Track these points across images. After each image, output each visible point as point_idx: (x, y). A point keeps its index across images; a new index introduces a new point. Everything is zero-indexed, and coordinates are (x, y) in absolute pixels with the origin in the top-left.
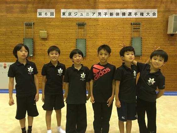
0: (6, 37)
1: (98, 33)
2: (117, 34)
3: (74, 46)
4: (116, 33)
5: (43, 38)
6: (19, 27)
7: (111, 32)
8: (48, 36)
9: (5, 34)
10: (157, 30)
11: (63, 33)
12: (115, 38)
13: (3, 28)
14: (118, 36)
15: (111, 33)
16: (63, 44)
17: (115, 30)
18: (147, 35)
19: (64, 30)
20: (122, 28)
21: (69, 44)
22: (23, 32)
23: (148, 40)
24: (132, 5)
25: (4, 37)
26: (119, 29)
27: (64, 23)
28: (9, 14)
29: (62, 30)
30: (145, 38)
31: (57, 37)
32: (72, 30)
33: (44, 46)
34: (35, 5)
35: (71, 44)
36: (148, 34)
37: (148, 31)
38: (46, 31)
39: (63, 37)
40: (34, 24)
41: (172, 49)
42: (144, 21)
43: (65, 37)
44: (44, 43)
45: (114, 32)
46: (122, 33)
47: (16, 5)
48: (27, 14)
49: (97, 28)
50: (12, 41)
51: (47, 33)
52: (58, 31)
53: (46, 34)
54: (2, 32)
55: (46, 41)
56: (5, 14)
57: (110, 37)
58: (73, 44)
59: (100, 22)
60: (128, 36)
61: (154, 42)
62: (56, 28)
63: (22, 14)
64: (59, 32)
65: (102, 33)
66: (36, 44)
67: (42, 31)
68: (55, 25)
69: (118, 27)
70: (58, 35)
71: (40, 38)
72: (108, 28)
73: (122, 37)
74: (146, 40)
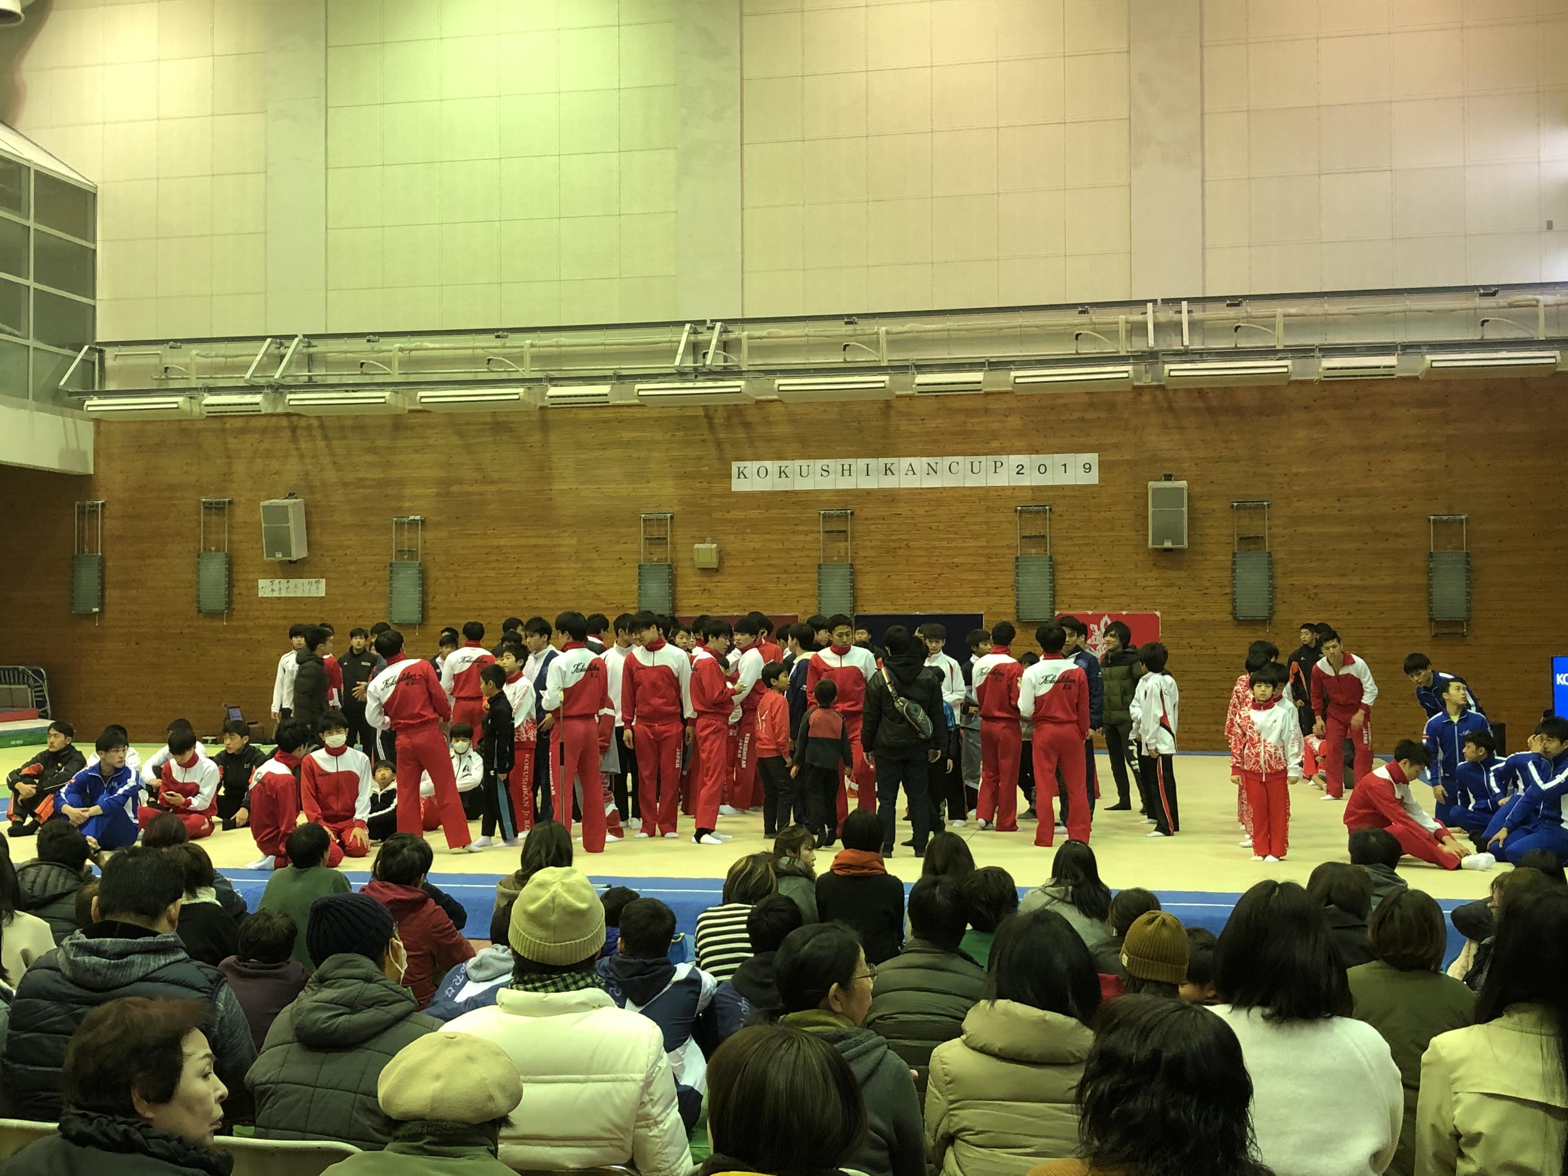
0: (580, 565)
1: (896, 545)
2: (966, 548)
3: (811, 592)
4: (961, 544)
5: (704, 569)
6: (622, 530)
7: (941, 540)
8: (721, 560)
9: (573, 558)
10: (1112, 529)
11: (774, 546)
12: (956, 560)
13: (567, 534)
14: (970, 554)
15: (944, 543)
16: (772, 586)
17: (956, 534)
18: (1077, 549)
19: (774, 537)
20: (985, 527)
21: (793, 586)
22: (634, 547)
23: (1079, 567)
24: (1019, 443)
25: (573, 566)
26: (971, 527)
27: (773, 513)
28: (588, 486)
29: (768, 536)
30: (1067, 559)
31: (749, 563)
32: (802, 538)
33: (706, 595)
34: (674, 453)
35: (800, 586)
36: (1079, 545)
37: (1079, 534)
38: (714, 546)
39: (774, 562)
40: (672, 517)
41: (1170, 601)
42: (1064, 497)
43: (780, 562)
44: (709, 586)
45: (953, 540)
46: (985, 544)
47: (610, 453)
48: (648, 485)
49: (895, 527)
50: (598, 580)
51: (720, 552)
52: (755, 541)
53: (714, 555)
54: (563, 550)
55: (715, 579)
56: (574, 487)
57: (941, 560)
58: (807, 586)
59: (900, 505)
60: (1004, 556)
61: (1102, 576)
62: (748, 530)
63: (632, 486)
64: (758, 546)
66: (681, 588)
67: (701, 546)
68: (742, 520)
69: (967, 524)
70: (754, 555)
71: (693, 567)
72: (934, 526)
73: (983, 560)
74: (1072, 569)
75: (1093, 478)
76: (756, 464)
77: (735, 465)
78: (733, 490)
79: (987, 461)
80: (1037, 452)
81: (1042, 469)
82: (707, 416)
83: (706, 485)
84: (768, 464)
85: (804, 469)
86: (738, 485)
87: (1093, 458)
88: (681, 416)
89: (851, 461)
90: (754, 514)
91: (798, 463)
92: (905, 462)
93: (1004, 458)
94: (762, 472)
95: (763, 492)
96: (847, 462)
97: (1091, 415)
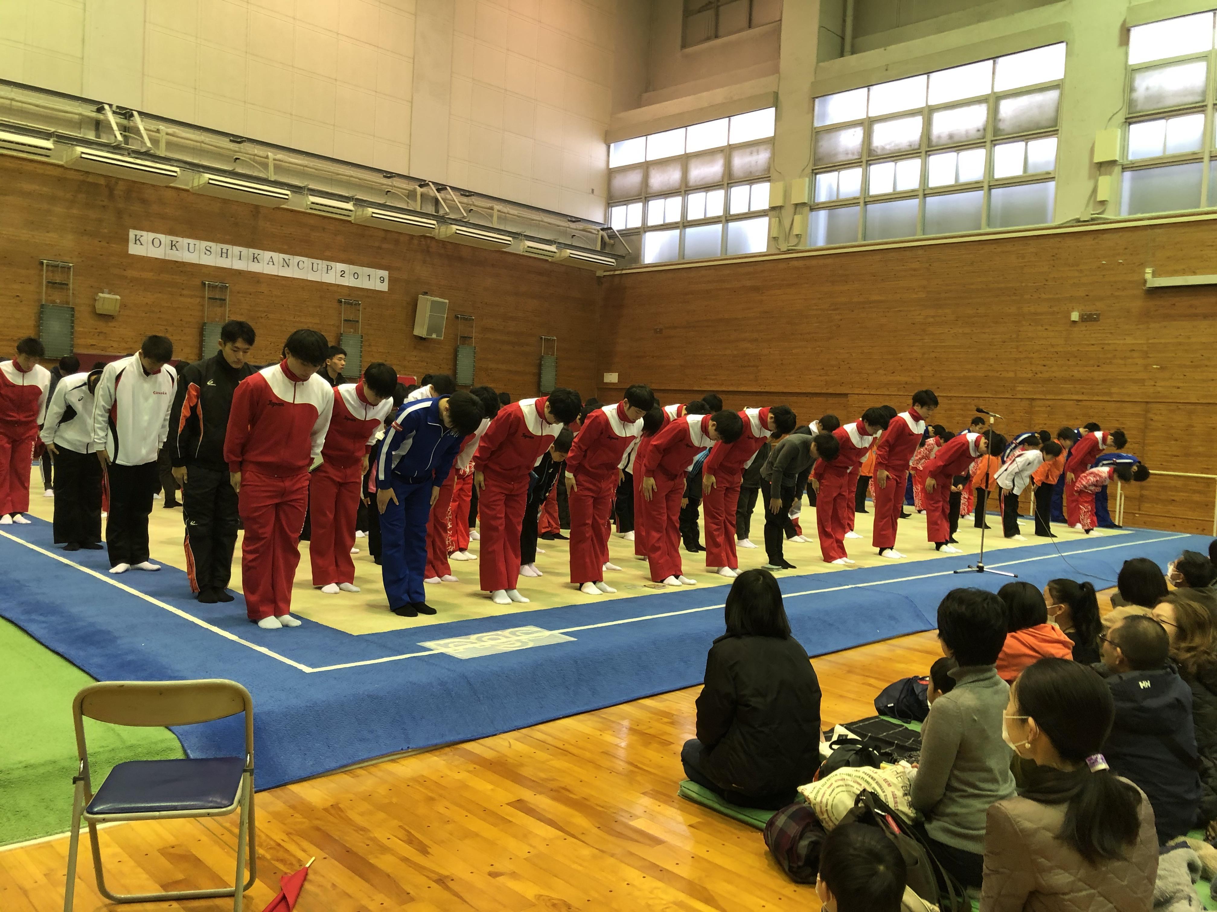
5: (102, 315)
6: (16, 271)
8: (121, 310)
10: (394, 322)
11: (164, 303)
18: (373, 332)
19: (165, 296)
20: (318, 310)
22: (36, 288)
24: (342, 256)
26: (310, 309)
27: (164, 277)
29: (159, 295)
32: (189, 300)
34: (75, 211)
36: (376, 331)
38: (120, 297)
40: (73, 267)
42: (368, 297)
43: (168, 317)
44: (106, 329)
46: (318, 322)
48: (47, 234)
49: (258, 301)
51: (122, 303)
52: (148, 298)
53: (117, 304)
55: (111, 324)
62: (142, 288)
63: (31, 233)
64: (150, 302)
65: (269, 315)
66: (78, 329)
67: (106, 295)
68: (137, 279)
70: (146, 309)
74: (370, 345)
75: (384, 287)
76: (151, 235)
77: (132, 233)
78: (130, 252)
79: (322, 264)
80: (353, 264)
81: (356, 275)
82: (107, 186)
83: (104, 244)
84: (162, 237)
85: (191, 246)
86: (134, 249)
87: (385, 274)
88: (83, 182)
89: (229, 247)
90: (148, 275)
91: (187, 241)
92: (268, 254)
93: (333, 264)
94: (157, 242)
95: (156, 259)
96: (225, 247)
97: (385, 246)
